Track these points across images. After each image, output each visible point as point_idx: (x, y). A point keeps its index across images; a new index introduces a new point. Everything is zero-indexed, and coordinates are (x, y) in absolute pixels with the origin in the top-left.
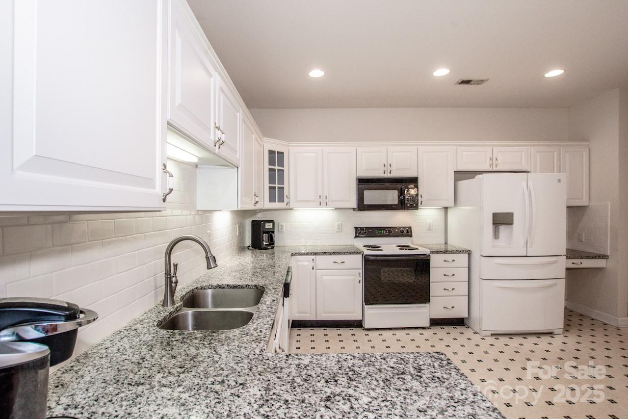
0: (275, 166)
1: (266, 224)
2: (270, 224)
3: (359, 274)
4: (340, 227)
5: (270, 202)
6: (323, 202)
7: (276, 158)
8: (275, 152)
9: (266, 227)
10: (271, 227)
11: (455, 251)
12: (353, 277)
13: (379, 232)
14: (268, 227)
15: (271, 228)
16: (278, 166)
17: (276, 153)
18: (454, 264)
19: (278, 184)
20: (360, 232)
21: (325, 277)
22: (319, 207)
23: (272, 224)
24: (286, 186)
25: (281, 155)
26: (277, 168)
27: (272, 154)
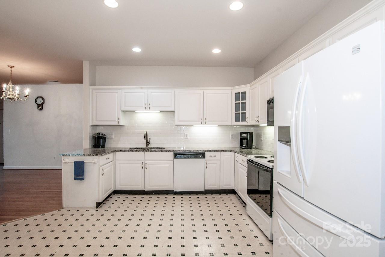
0: (239, 100)
1: (242, 134)
5: (236, 121)
7: (241, 97)
9: (242, 136)
14: (244, 136)
16: (241, 100)
17: (240, 93)
23: (246, 134)
24: (247, 112)
25: (244, 93)
26: (240, 102)
27: (237, 94)
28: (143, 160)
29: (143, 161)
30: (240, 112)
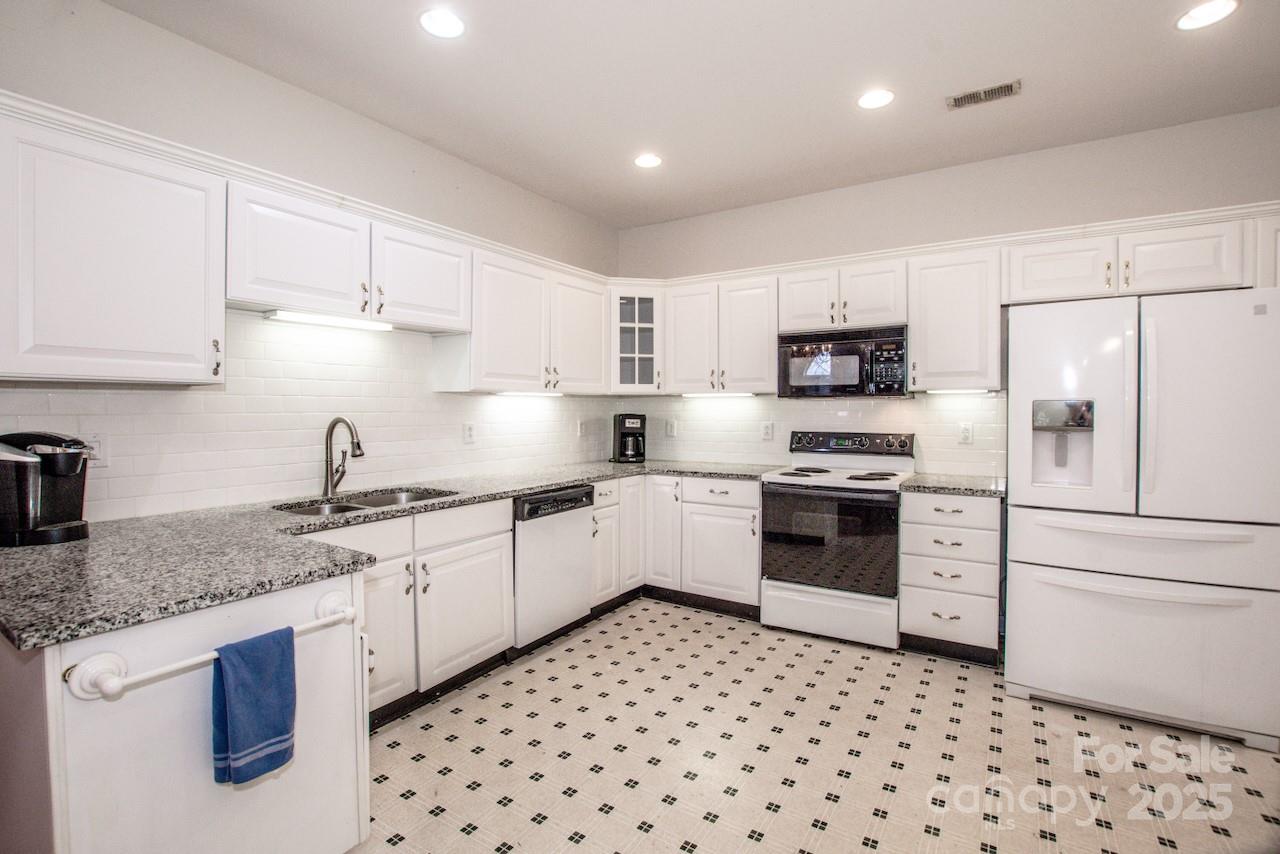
0: (634, 321)
1: (627, 420)
2: (635, 421)
3: (754, 517)
4: (770, 431)
5: (622, 382)
6: (718, 382)
7: (638, 310)
8: (634, 299)
9: (627, 425)
10: (639, 426)
11: (963, 488)
12: (742, 523)
13: (840, 442)
14: (632, 426)
15: (637, 428)
16: (639, 322)
17: (637, 300)
18: (957, 519)
19: (640, 353)
20: (802, 442)
21: (696, 518)
22: (711, 392)
23: (639, 421)
24: (657, 356)
25: (647, 303)
26: (637, 325)
27: (627, 303)
28: (409, 554)
29: (409, 559)
30: (637, 355)
